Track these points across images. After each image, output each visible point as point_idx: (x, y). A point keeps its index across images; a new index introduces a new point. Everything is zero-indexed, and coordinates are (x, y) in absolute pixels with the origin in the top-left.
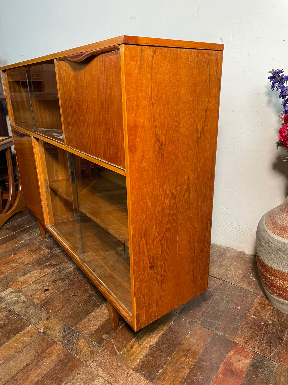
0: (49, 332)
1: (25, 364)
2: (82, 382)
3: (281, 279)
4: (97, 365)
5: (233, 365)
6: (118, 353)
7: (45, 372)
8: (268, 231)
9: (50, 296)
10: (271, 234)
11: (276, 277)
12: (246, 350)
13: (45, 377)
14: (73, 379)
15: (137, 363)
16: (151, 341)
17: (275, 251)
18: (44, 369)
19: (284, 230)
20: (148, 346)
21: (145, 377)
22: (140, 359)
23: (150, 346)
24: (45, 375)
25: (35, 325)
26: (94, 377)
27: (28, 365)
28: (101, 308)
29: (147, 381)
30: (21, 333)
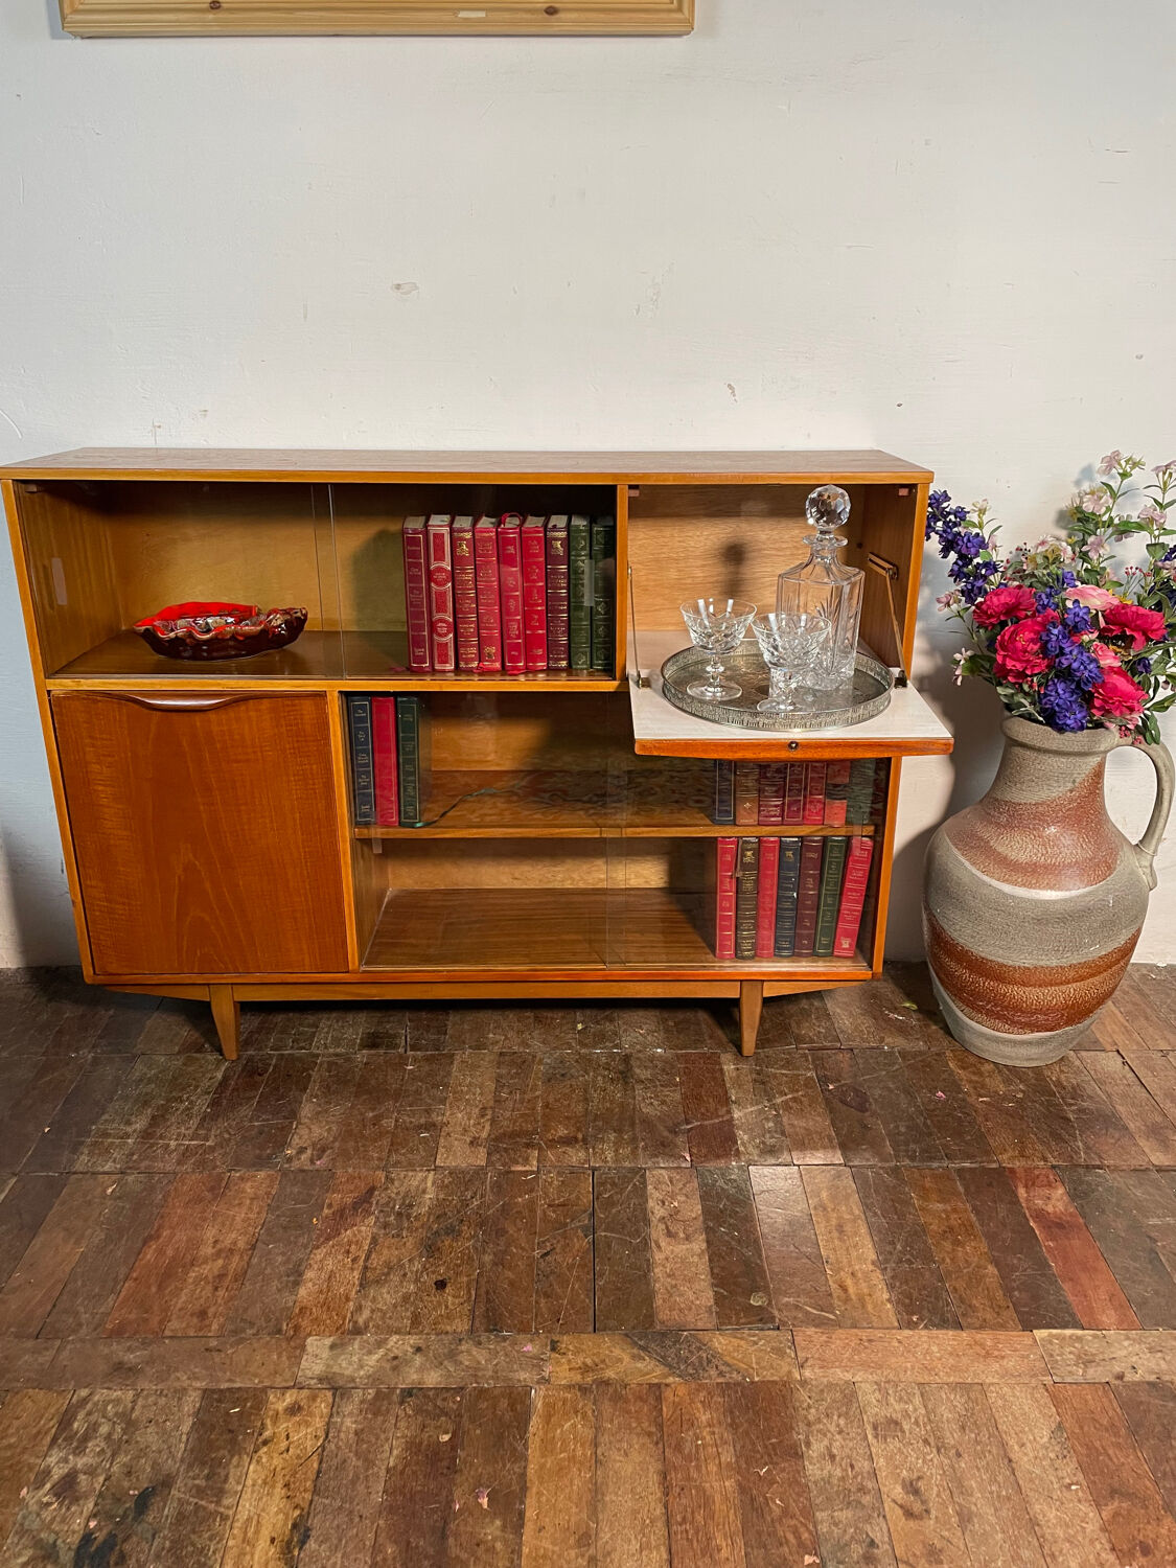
0: (610, 1374)
1: (653, 1479)
2: (835, 1417)
3: (1040, 986)
4: (821, 1368)
5: (1049, 1213)
6: (832, 1317)
7: (728, 1456)
8: (995, 883)
9: (473, 1293)
10: (1007, 888)
11: (1024, 984)
12: (1037, 1172)
13: (744, 1466)
14: (809, 1424)
15: (891, 1314)
16: (863, 1252)
17: (1026, 924)
18: (719, 1454)
19: (1034, 871)
20: (871, 1267)
21: (937, 1329)
22: (889, 1300)
23: (873, 1263)
24: (737, 1461)
25: (545, 1381)
26: (847, 1391)
27: (664, 1475)
28: (659, 1247)
29: (951, 1333)
30: (535, 1423)
